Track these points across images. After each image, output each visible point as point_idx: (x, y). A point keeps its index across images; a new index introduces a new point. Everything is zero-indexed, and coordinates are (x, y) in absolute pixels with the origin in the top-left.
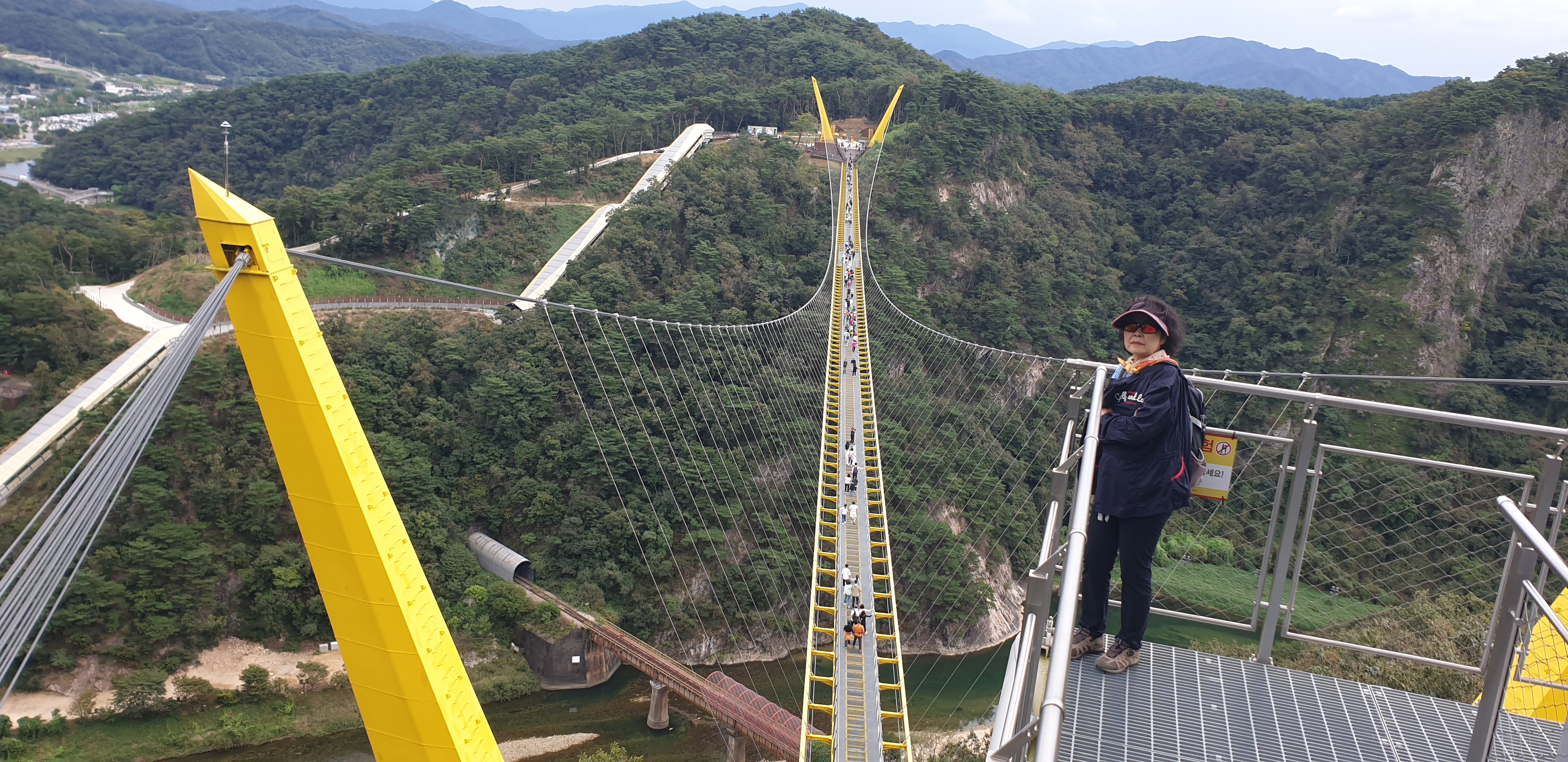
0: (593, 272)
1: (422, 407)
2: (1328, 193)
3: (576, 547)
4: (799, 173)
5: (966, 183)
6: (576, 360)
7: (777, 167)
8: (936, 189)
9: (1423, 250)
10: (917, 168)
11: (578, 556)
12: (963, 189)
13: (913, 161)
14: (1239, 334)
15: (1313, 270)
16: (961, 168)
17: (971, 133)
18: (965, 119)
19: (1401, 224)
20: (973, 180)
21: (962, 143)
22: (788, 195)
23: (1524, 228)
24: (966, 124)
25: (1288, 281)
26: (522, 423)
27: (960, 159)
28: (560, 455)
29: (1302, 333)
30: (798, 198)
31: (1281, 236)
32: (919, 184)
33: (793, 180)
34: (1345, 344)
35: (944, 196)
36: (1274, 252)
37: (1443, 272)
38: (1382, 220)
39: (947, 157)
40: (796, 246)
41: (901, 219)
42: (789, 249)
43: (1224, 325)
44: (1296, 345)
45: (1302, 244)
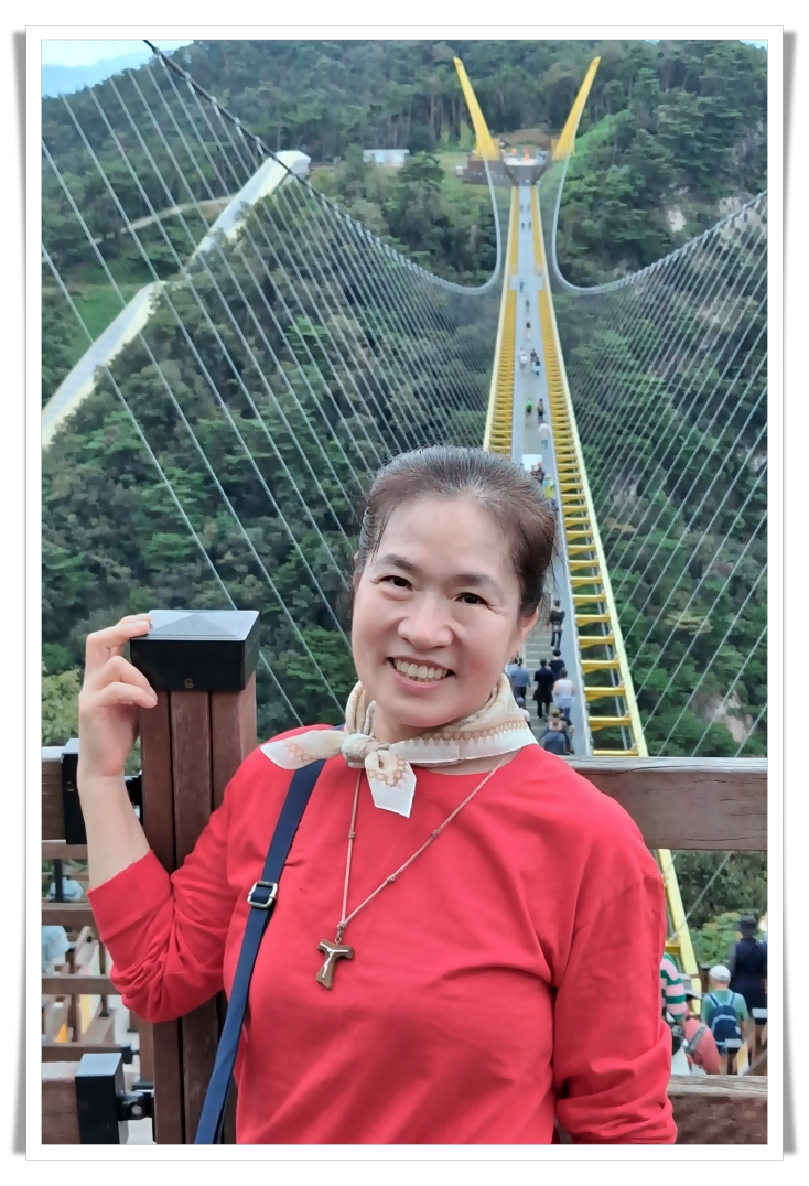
0: (134, 379)
4: (446, 207)
5: (711, 200)
6: (116, 514)
7: (411, 196)
8: (664, 214)
10: (631, 179)
12: (707, 209)
13: (625, 169)
16: (702, 177)
17: (713, 120)
18: (701, 99)
20: (722, 194)
21: (698, 138)
22: (432, 239)
24: (703, 106)
27: (699, 163)
30: (446, 242)
32: (637, 206)
33: (436, 215)
35: (677, 222)
39: (676, 160)
40: (450, 315)
41: (613, 259)
42: (440, 321)
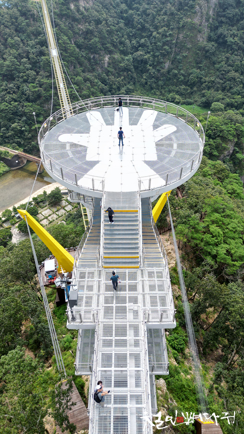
8: (69, 5)
9: (199, 4)
12: (77, 3)
14: (155, 37)
15: (172, 14)
22: (28, 16)
25: (166, 18)
29: (170, 34)
33: (28, 10)
34: (181, 36)
35: (72, 7)
36: (162, 9)
37: (203, 10)
43: (151, 35)
45: (169, 6)
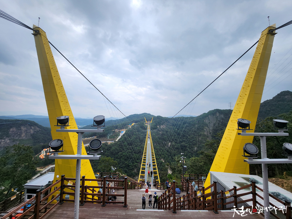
1: (106, 152)
2: (195, 124)
3: (122, 166)
4: (144, 126)
5: (160, 125)
6: (122, 145)
7: (142, 125)
9: (205, 128)
10: (155, 124)
11: (122, 168)
14: (189, 138)
15: (195, 131)
17: (160, 121)
19: (202, 126)
23: (214, 126)
26: (116, 153)
28: (120, 156)
29: (195, 138)
30: (144, 128)
31: (191, 128)
32: (156, 126)
34: (200, 138)
35: (158, 127)
36: (191, 130)
37: (208, 130)
38: (201, 126)
39: (158, 123)
40: (144, 132)
41: (154, 129)
43: (187, 138)
44: (195, 139)
45: (193, 129)
